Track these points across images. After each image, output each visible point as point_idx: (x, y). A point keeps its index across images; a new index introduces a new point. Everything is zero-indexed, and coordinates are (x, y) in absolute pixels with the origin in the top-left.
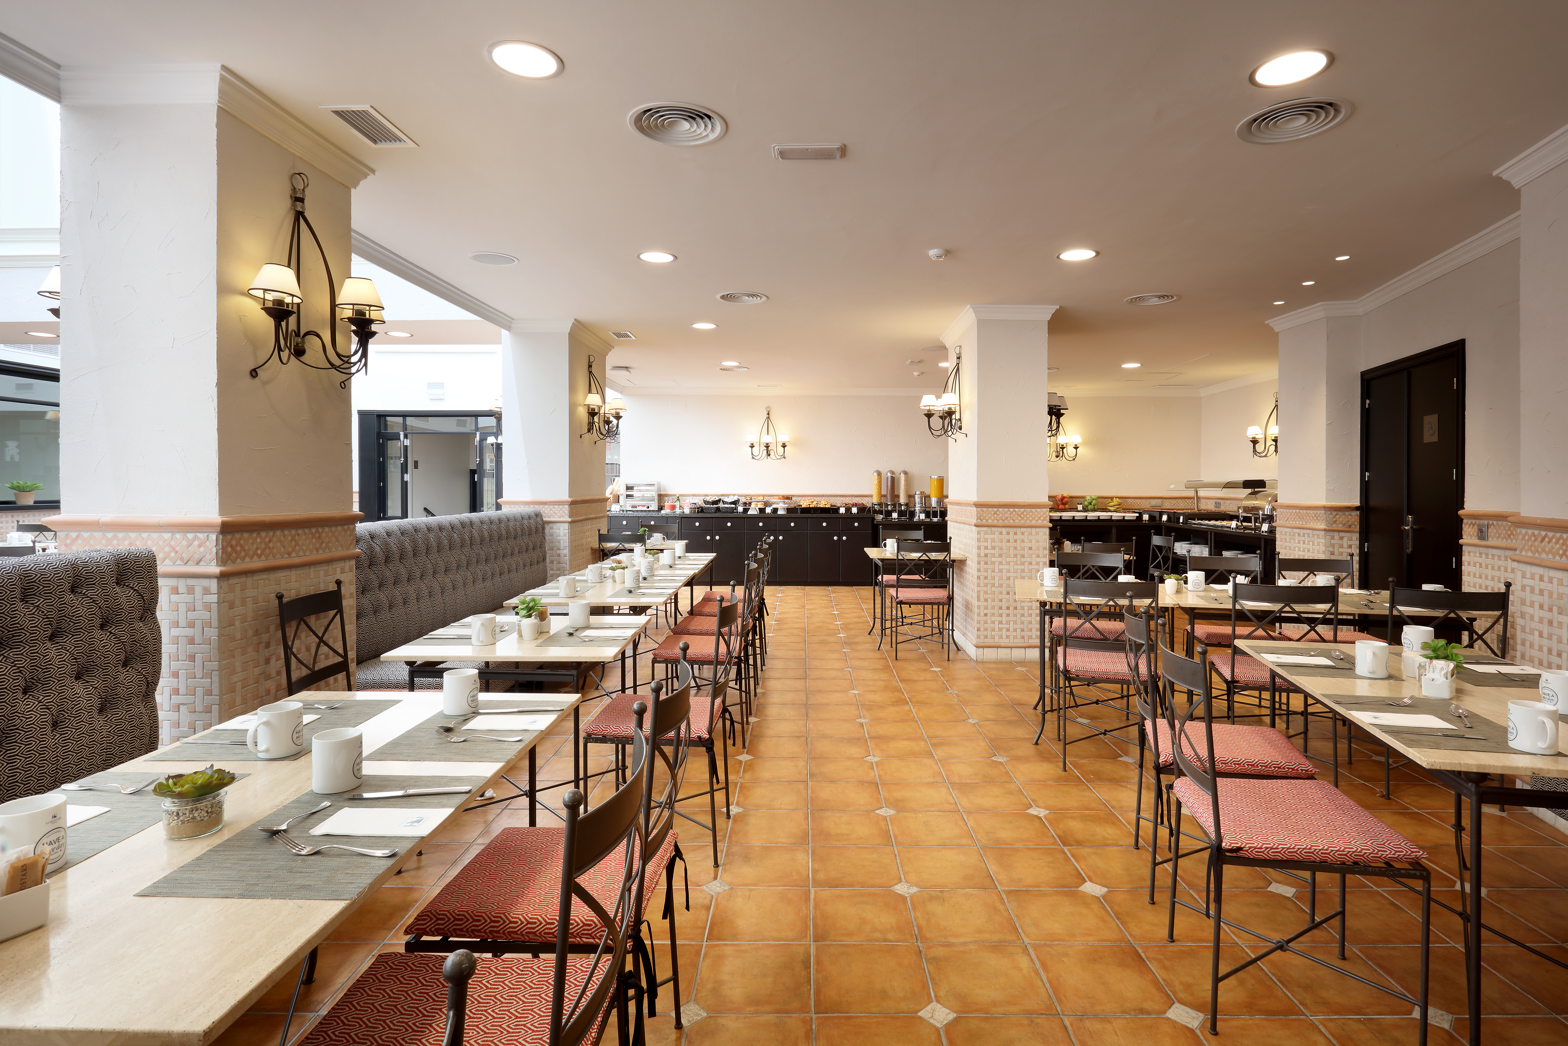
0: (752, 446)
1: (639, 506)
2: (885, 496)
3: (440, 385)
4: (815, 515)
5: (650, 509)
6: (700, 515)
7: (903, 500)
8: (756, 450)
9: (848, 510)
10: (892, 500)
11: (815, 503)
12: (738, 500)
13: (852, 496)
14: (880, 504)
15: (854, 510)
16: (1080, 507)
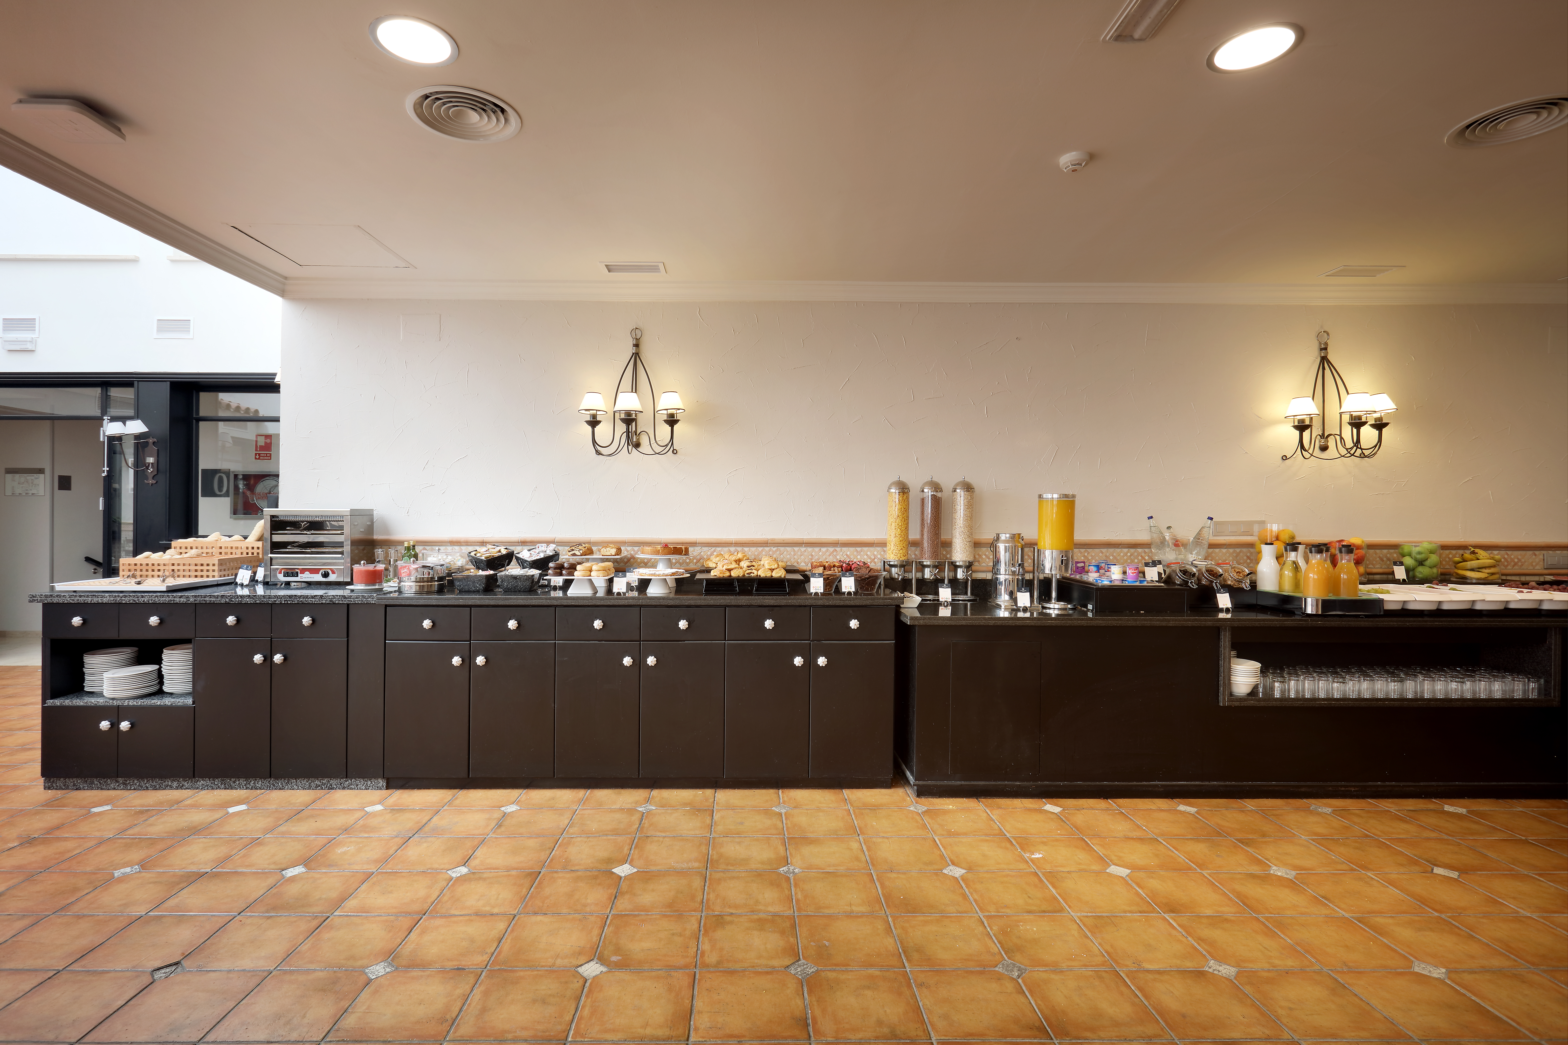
0: (594, 423)
1: (303, 571)
2: (915, 544)
3: (28, 324)
4: (743, 600)
5: (332, 578)
6: (435, 599)
7: (960, 554)
8: (603, 431)
9: (833, 584)
10: (935, 554)
11: (744, 564)
12: (555, 557)
13: (836, 544)
14: (905, 566)
15: (848, 584)
16: (1400, 573)
